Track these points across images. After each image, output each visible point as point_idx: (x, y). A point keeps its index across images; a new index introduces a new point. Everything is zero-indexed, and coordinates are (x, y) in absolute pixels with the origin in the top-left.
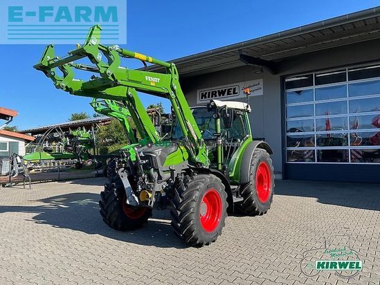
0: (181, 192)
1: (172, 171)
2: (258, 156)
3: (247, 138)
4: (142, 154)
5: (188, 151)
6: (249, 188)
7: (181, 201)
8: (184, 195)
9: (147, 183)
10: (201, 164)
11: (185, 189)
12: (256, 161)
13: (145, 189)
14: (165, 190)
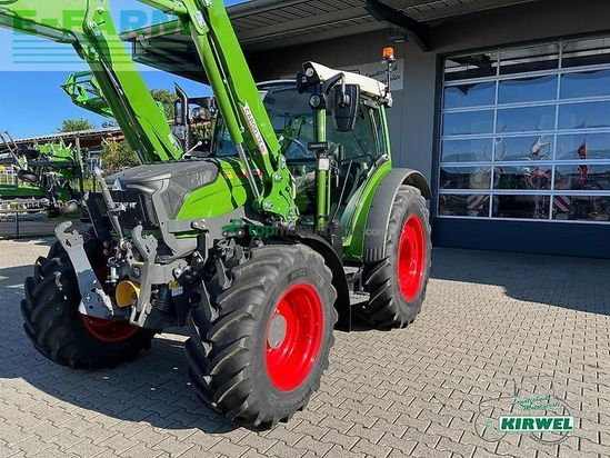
0: (216, 291)
1: (200, 234)
2: (406, 202)
3: (383, 162)
4: (117, 187)
5: (246, 185)
6: (382, 273)
7: (214, 316)
8: (223, 301)
9: (133, 262)
10: (277, 217)
11: (226, 285)
12: (400, 212)
13: (127, 278)
14: (181, 280)
